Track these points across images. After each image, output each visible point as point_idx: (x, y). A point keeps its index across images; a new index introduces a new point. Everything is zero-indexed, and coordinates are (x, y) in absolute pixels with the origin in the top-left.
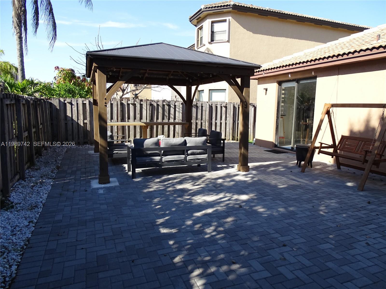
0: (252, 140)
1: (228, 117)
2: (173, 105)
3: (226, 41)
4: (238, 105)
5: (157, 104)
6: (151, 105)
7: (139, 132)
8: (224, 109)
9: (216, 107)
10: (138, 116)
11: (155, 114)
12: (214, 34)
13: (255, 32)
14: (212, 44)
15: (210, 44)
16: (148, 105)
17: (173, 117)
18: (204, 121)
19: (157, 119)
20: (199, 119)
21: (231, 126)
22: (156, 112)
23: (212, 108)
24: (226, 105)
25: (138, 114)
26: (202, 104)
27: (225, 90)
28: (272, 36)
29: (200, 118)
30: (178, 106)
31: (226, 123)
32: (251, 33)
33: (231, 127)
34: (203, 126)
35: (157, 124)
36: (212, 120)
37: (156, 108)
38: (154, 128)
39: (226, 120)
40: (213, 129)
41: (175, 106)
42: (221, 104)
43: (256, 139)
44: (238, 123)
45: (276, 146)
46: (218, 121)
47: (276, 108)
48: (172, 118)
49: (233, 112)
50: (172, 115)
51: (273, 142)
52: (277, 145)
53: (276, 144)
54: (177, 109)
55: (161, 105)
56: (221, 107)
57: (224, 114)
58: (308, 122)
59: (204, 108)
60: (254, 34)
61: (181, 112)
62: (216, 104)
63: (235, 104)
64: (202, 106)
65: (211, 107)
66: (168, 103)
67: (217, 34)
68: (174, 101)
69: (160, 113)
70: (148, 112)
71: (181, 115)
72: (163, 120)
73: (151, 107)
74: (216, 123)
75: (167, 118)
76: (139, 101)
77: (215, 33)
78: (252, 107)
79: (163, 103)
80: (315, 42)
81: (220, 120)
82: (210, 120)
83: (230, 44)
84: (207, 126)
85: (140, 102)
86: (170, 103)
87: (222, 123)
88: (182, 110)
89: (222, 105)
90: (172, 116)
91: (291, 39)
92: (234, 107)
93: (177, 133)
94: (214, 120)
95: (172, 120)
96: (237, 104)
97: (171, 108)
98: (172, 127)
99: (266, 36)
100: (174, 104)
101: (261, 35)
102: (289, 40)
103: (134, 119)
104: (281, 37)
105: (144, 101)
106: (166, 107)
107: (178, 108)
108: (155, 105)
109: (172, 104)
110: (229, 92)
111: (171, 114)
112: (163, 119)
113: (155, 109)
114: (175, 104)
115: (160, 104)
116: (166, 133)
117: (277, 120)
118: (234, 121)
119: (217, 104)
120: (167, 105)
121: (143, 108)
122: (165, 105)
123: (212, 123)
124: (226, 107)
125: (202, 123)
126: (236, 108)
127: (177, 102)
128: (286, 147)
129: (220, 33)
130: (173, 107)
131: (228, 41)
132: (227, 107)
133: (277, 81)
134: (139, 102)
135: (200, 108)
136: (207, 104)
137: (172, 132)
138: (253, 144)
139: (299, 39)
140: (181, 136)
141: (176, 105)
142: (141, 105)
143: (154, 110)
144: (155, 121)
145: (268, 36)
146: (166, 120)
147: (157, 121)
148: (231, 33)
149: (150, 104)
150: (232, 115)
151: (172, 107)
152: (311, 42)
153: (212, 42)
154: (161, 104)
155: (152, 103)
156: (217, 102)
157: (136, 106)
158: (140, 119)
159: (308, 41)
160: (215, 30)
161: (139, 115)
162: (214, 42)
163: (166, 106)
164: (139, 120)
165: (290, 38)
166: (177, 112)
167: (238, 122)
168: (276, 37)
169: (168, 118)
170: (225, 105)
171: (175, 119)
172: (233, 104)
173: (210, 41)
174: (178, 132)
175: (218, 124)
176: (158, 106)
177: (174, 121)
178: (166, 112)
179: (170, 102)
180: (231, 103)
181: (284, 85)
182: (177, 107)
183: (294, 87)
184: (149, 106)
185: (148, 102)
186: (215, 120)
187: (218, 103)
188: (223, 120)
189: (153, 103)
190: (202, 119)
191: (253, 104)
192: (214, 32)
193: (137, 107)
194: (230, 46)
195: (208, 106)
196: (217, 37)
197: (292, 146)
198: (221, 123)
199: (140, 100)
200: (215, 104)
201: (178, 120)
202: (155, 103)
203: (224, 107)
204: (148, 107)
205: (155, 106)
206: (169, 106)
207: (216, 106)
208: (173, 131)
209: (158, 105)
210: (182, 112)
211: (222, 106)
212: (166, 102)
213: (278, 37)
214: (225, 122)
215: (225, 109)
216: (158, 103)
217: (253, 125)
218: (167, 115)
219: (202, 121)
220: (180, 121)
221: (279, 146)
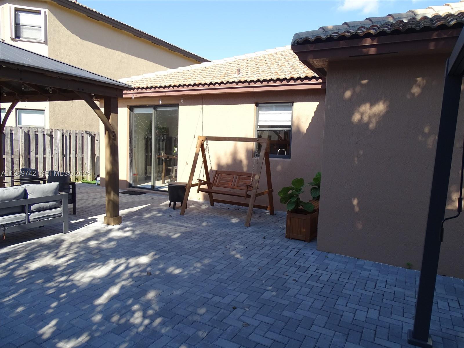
0: (90, 180)
1: (55, 149)
4: (69, 133)
8: (48, 138)
9: (36, 135)
12: (20, 27)
13: (84, 37)
14: (17, 41)
15: (14, 41)
18: (16, 156)
20: (8, 153)
21: (60, 162)
23: (29, 136)
24: (51, 132)
26: (11, 130)
27: (44, 110)
28: (105, 47)
29: (10, 152)
31: (52, 158)
32: (78, 38)
33: (60, 163)
34: (15, 164)
36: (29, 153)
39: (52, 153)
40: (32, 167)
42: (43, 132)
43: (101, 178)
44: (70, 158)
45: (130, 185)
46: (40, 156)
47: (129, 139)
49: (62, 143)
51: (126, 181)
52: (132, 184)
53: (131, 183)
56: (44, 135)
57: (48, 145)
59: (15, 137)
60: (82, 40)
62: (35, 131)
63: (65, 131)
64: (12, 134)
65: (27, 136)
74: (36, 159)
77: (22, 27)
78: (88, 137)
80: (153, 63)
81: (43, 155)
83: (49, 47)
84: (23, 164)
87: (45, 158)
89: (45, 133)
91: (128, 55)
92: (63, 135)
94: (32, 154)
96: (67, 132)
99: (98, 46)
101: (91, 43)
102: (125, 55)
104: (116, 50)
110: (51, 114)
117: (130, 153)
118: (64, 156)
119: (37, 131)
123: (29, 159)
124: (51, 136)
125: (12, 159)
126: (66, 137)
128: (143, 186)
129: (36, 29)
131: (45, 43)
132: (52, 135)
133: (128, 105)
135: (9, 136)
136: (20, 130)
138: (96, 185)
139: (136, 57)
145: (100, 47)
148: (49, 32)
150: (61, 147)
152: (149, 62)
153: (17, 39)
156: (37, 128)
159: (146, 61)
160: (22, 22)
162: (21, 39)
165: (127, 54)
167: (69, 156)
168: (110, 49)
170: (49, 133)
172: (62, 132)
173: (14, 37)
175: (40, 160)
180: (58, 130)
181: (137, 111)
183: (151, 114)
186: (35, 155)
187: (39, 130)
188: (48, 154)
190: (12, 153)
191: (89, 132)
192: (20, 24)
194: (49, 50)
195: (22, 134)
196: (26, 33)
197: (153, 184)
200: (33, 132)
203: (48, 135)
207: (35, 134)
211: (44, 134)
213: (113, 50)
214: (50, 156)
215: (50, 138)
217: (90, 161)
219: (13, 156)
221: (135, 184)
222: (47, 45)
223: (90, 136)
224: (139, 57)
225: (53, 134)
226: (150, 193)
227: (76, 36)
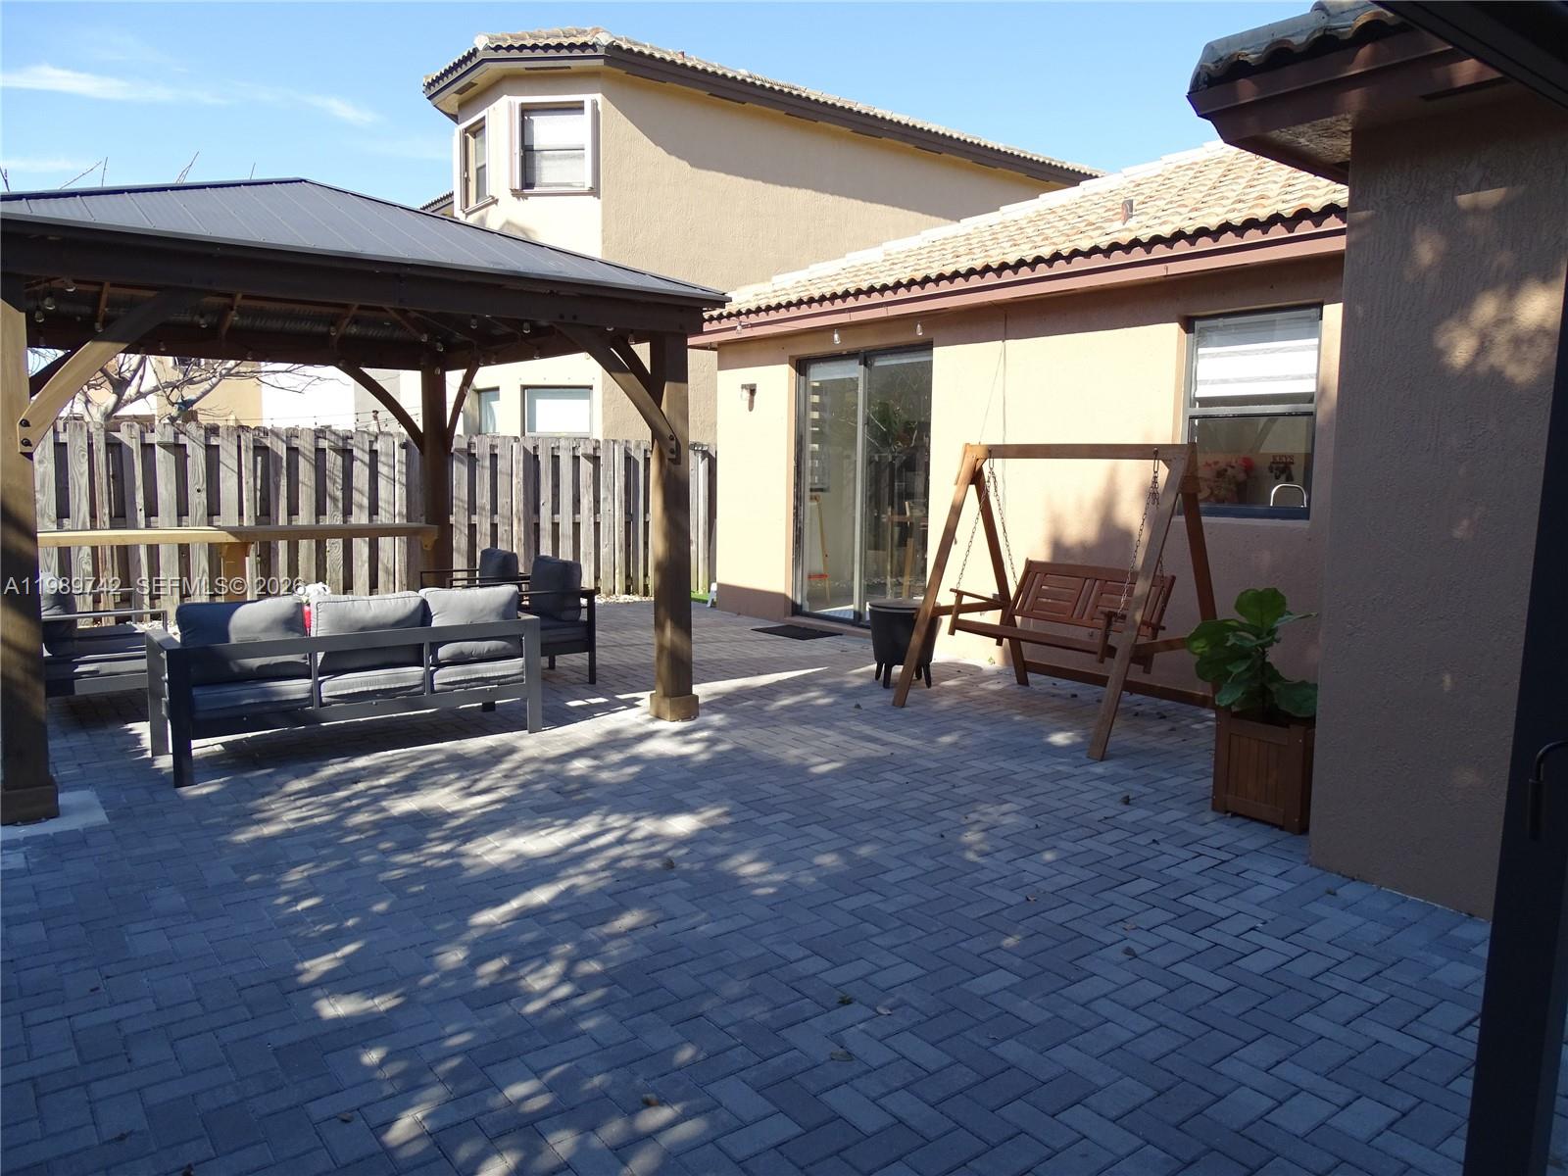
0: (704, 592)
1: (605, 499)
2: (363, 450)
3: (586, 189)
4: (645, 451)
5: (287, 448)
6: (260, 449)
7: (204, 572)
8: (586, 467)
9: (556, 459)
10: (198, 500)
11: (281, 492)
12: (533, 157)
13: (701, 161)
14: (525, 197)
15: (519, 198)
16: (246, 451)
17: (366, 502)
18: (503, 517)
19: (293, 510)
20: (483, 508)
21: (619, 535)
22: (284, 482)
23: (539, 462)
24: (595, 449)
25: (199, 491)
26: (493, 447)
27: (590, 388)
28: (763, 182)
29: (488, 507)
30: (387, 455)
31: (597, 525)
32: (684, 164)
33: (619, 538)
34: (502, 540)
35: (294, 536)
36: (537, 511)
37: (285, 464)
38: (280, 554)
39: (597, 510)
40: (543, 553)
41: (373, 453)
42: (574, 448)
43: (720, 586)
44: (646, 524)
45: (796, 609)
46: (566, 519)
47: (793, 463)
48: (361, 507)
49: (623, 479)
50: (361, 492)
51: (784, 596)
52: (801, 606)
53: (799, 602)
54: (382, 469)
55: (310, 451)
56: (576, 459)
57: (588, 487)
58: (908, 513)
59: (501, 464)
60: (695, 170)
61: (400, 483)
62: (553, 448)
63: (632, 446)
64: (494, 457)
65: (532, 460)
66: (341, 444)
67: (548, 158)
68: (366, 435)
69: (304, 488)
70: (247, 483)
71: (400, 492)
72: (317, 515)
73: (259, 459)
74: (555, 526)
75: (336, 506)
76: (202, 432)
77: (537, 154)
78: (700, 460)
79: (316, 442)
80: (920, 215)
81: (574, 514)
82: (531, 512)
83: (604, 206)
84: (519, 539)
85: (207, 438)
86: (349, 441)
87: (579, 523)
88: (404, 470)
89: (580, 452)
90: (361, 499)
91: (837, 197)
92: (628, 458)
93: (387, 571)
94: (545, 511)
95: (360, 518)
96: (638, 446)
97: (357, 465)
98: (361, 547)
100: (367, 448)
101: (722, 175)
102: (828, 200)
103: (179, 515)
104: (799, 186)
105: (225, 432)
106: (334, 461)
107: (389, 466)
108: (281, 449)
109: (358, 448)
110: (607, 396)
111: (356, 490)
112: (320, 510)
113: (282, 467)
114: (374, 448)
115: (305, 444)
116: (337, 575)
117: (796, 508)
118: (630, 517)
119: (558, 447)
120: (335, 450)
121: (221, 466)
122: (325, 449)
123: (537, 525)
124: (595, 459)
125: (494, 526)
126: (636, 463)
127: (380, 438)
128: (835, 611)
129: (561, 158)
130: (367, 458)
131: (594, 192)
132: (599, 457)
133: (791, 357)
134: (202, 439)
135: (487, 463)
136: (515, 445)
137: (363, 565)
138: (709, 605)
140: (405, 582)
141: (376, 451)
142: (212, 452)
143: (278, 474)
144: (283, 520)
145: (750, 182)
146: (333, 518)
147: (290, 521)
148: (604, 160)
149: (254, 447)
150: (620, 491)
151: (362, 461)
153: (526, 191)
154: (307, 446)
155: (264, 440)
156: (558, 439)
157: (187, 456)
158: (208, 515)
159: (897, 210)
160: (539, 141)
161: (204, 495)
162: (536, 190)
163: (331, 456)
164: (201, 519)
165: (832, 194)
166: (382, 483)
167: (645, 518)
169: (340, 505)
170: (590, 451)
171: (374, 509)
172: (623, 447)
173: (518, 187)
174: (391, 565)
175: (566, 529)
176: (293, 453)
177: (371, 520)
178: (335, 482)
179: (348, 438)
180: (614, 441)
181: (820, 374)
182: (382, 458)
183: (854, 381)
184: (251, 453)
185: (247, 440)
186: (553, 514)
187: (563, 443)
188: (586, 512)
189: (271, 443)
190: (494, 511)
191: (702, 446)
192: (535, 148)
193: (189, 461)
194: (603, 213)
195: (518, 457)
196: (548, 172)
197: (857, 608)
198: (576, 526)
199: (206, 429)
200: (547, 448)
201: (388, 515)
202: (280, 442)
203: (587, 457)
204: (247, 458)
205: (280, 453)
206: (347, 454)
207: (553, 456)
208: (367, 565)
209: (293, 451)
210: (404, 481)
211: (577, 454)
212: (333, 438)
213: (787, 188)
214: (592, 519)
215: (592, 466)
216: (295, 443)
217: (704, 529)
218: (339, 494)
219: (497, 519)
220: (397, 522)
221: (810, 608)
222: (599, 198)
223: (703, 460)
224: (871, 202)
225: (600, 453)
226: (849, 633)
227: (678, 160)
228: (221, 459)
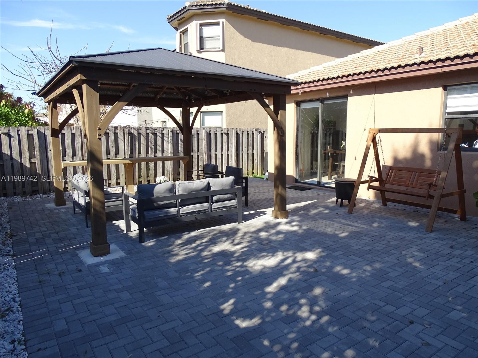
0: (260, 175)
1: (230, 147)
2: (160, 133)
3: (220, 49)
4: (242, 131)
5: (138, 133)
6: (130, 134)
7: (114, 172)
8: (225, 137)
9: (216, 134)
10: (112, 150)
11: (136, 146)
12: (203, 40)
13: (255, 39)
14: (201, 52)
15: (199, 53)
16: (126, 134)
17: (161, 149)
18: (200, 153)
19: (140, 152)
20: (195, 150)
21: (235, 158)
22: (137, 144)
23: (211, 136)
24: (227, 131)
25: (113, 147)
26: (197, 131)
27: (222, 112)
29: (196, 150)
30: (167, 134)
31: (228, 155)
32: (250, 41)
34: (200, 160)
35: (140, 161)
36: (210, 151)
37: (137, 138)
38: (136, 166)
39: (228, 150)
40: (212, 163)
41: (163, 134)
42: (221, 131)
43: (269, 173)
44: (242, 154)
45: (296, 181)
46: (219, 153)
47: (295, 135)
48: (159, 150)
49: (236, 140)
50: (159, 146)
51: (293, 176)
52: (298, 179)
53: (297, 178)
54: (165, 139)
55: (144, 134)
56: (222, 134)
57: (225, 143)
59: (200, 136)
60: (253, 42)
61: (171, 143)
62: (215, 131)
63: (238, 130)
64: (198, 134)
65: (209, 135)
66: (153, 131)
67: (206, 40)
68: (160, 128)
69: (143, 145)
70: (127, 144)
71: (171, 146)
72: (147, 154)
73: (130, 136)
74: (216, 155)
75: (152, 150)
76: (113, 129)
77: (204, 39)
79: (146, 131)
81: (221, 152)
82: (209, 151)
83: (226, 54)
84: (206, 160)
85: (115, 130)
86: (156, 130)
87: (223, 154)
88: (172, 139)
89: (223, 132)
90: (159, 148)
91: (295, 50)
92: (237, 133)
93: (167, 170)
94: (213, 151)
95: (159, 154)
96: (240, 130)
97: (158, 138)
98: (159, 164)
99: (267, 45)
100: (161, 132)
101: (261, 44)
102: (293, 51)
103: (107, 155)
105: (120, 128)
106: (151, 137)
107: (167, 138)
108: (136, 133)
109: (158, 132)
110: (227, 114)
111: (158, 145)
112: (147, 152)
113: (136, 139)
114: (163, 132)
115: (143, 131)
116: (153, 172)
117: (296, 149)
118: (238, 152)
119: (216, 131)
120: (151, 133)
121: (119, 139)
122: (149, 133)
123: (211, 155)
124: (227, 134)
125: (198, 156)
126: (239, 135)
127: (164, 129)
128: (308, 181)
129: (216, 39)
130: (161, 135)
131: (223, 50)
132: (228, 134)
133: (295, 101)
134: (113, 131)
135: (196, 136)
136: (204, 130)
137: (160, 169)
138: (265, 179)
140: (172, 174)
141: (164, 133)
142: (116, 135)
143: (135, 141)
144: (137, 156)
145: (269, 46)
146: (151, 155)
147: (139, 155)
148: (226, 40)
149: (129, 133)
150: (235, 144)
151: (159, 136)
152: (316, 54)
153: (201, 51)
154: (144, 132)
155: (131, 131)
156: (216, 128)
157: (109, 136)
158: (115, 154)
159: (313, 53)
160: (205, 35)
161: (114, 148)
162: (204, 50)
163: (150, 135)
164: (113, 156)
166: (165, 143)
167: (242, 152)
168: (278, 47)
169: (153, 150)
170: (226, 132)
171: (163, 152)
172: (236, 130)
173: (199, 49)
174: (168, 169)
175: (219, 156)
176: (139, 135)
177: (162, 155)
178: (152, 143)
179: (155, 129)
180: (233, 128)
181: (304, 106)
182: (165, 135)
183: (318, 108)
184: (128, 135)
185: (126, 131)
186: (215, 152)
187: (218, 129)
188: (225, 151)
189: (133, 131)
190: (198, 151)
191: (259, 129)
192: (204, 37)
193: (110, 138)
194: (226, 57)
195: (205, 134)
196: (208, 44)
197: (319, 180)
198: (222, 155)
199: (114, 127)
200: (213, 131)
201: (167, 153)
202: (136, 131)
203: (225, 134)
204: (126, 136)
205: (136, 135)
206: (155, 134)
208: (161, 169)
209: (139, 134)
210: (172, 142)
212: (151, 129)
214: (227, 153)
215: (226, 136)
216: (140, 131)
217: (260, 156)
218: (153, 147)
219: (199, 154)
220: (170, 156)
221: (300, 180)
222: (224, 52)
223: (259, 134)
224: (306, 51)
225: (229, 132)
226: (316, 188)
227: (247, 39)
228: (119, 137)
